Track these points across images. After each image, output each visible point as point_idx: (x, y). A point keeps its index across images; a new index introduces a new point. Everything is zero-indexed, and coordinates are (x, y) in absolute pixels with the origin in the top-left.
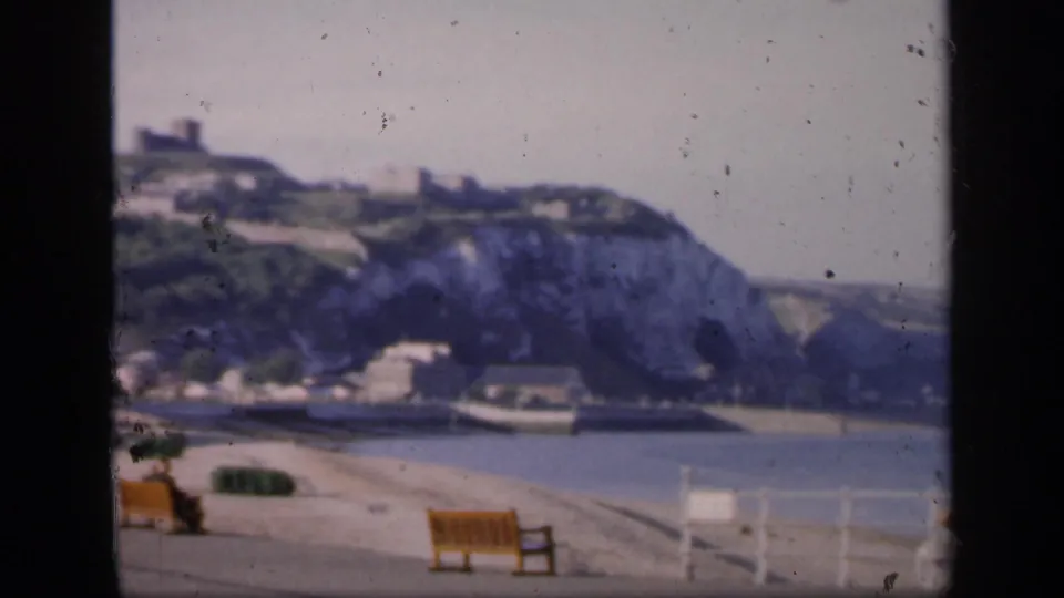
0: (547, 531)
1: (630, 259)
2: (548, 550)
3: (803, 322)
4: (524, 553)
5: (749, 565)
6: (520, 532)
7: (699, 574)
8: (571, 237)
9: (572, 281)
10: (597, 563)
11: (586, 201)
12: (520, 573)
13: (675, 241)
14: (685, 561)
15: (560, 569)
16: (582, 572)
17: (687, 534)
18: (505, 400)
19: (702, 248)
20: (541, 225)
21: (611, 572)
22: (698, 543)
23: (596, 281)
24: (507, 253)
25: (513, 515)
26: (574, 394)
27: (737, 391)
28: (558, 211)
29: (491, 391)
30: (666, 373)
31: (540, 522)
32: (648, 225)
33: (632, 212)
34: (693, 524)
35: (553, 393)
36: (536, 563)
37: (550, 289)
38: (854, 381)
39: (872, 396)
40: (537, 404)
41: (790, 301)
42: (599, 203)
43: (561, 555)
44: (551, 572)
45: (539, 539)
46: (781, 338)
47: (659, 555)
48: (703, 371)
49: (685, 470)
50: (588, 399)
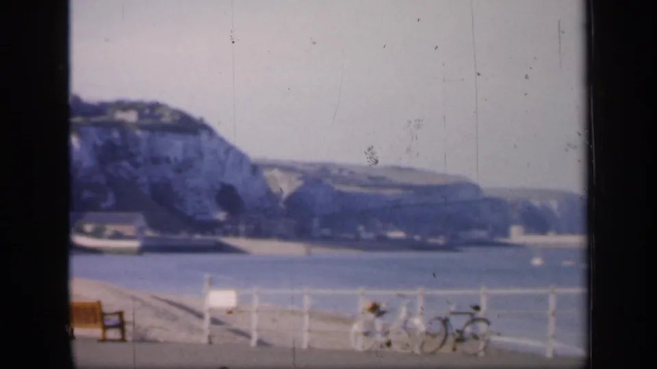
0: (120, 314)
1: (176, 147)
2: (121, 326)
3: (285, 186)
4: (105, 328)
5: (247, 335)
6: (103, 315)
7: (215, 340)
8: (139, 133)
9: (140, 159)
10: (153, 334)
11: (148, 111)
12: (104, 340)
13: (204, 136)
14: (207, 332)
15: (129, 338)
16: (142, 340)
17: (207, 317)
18: (97, 234)
19: (222, 141)
20: (121, 125)
21: (161, 340)
22: (215, 321)
23: (156, 160)
24: (99, 142)
25: (99, 303)
26: (141, 230)
27: (242, 228)
28: (131, 117)
29: (89, 228)
30: (199, 217)
31: (116, 309)
32: (188, 126)
33: (177, 118)
34: (211, 310)
35: (128, 229)
36: (113, 334)
37: (125, 164)
38: (316, 222)
39: (326, 232)
40: (118, 236)
41: (276, 173)
42: (158, 112)
43: (129, 328)
44: (123, 340)
45: (115, 319)
46: (270, 196)
47: (191, 329)
48: (221, 216)
49: (207, 276)
50: (149, 233)
